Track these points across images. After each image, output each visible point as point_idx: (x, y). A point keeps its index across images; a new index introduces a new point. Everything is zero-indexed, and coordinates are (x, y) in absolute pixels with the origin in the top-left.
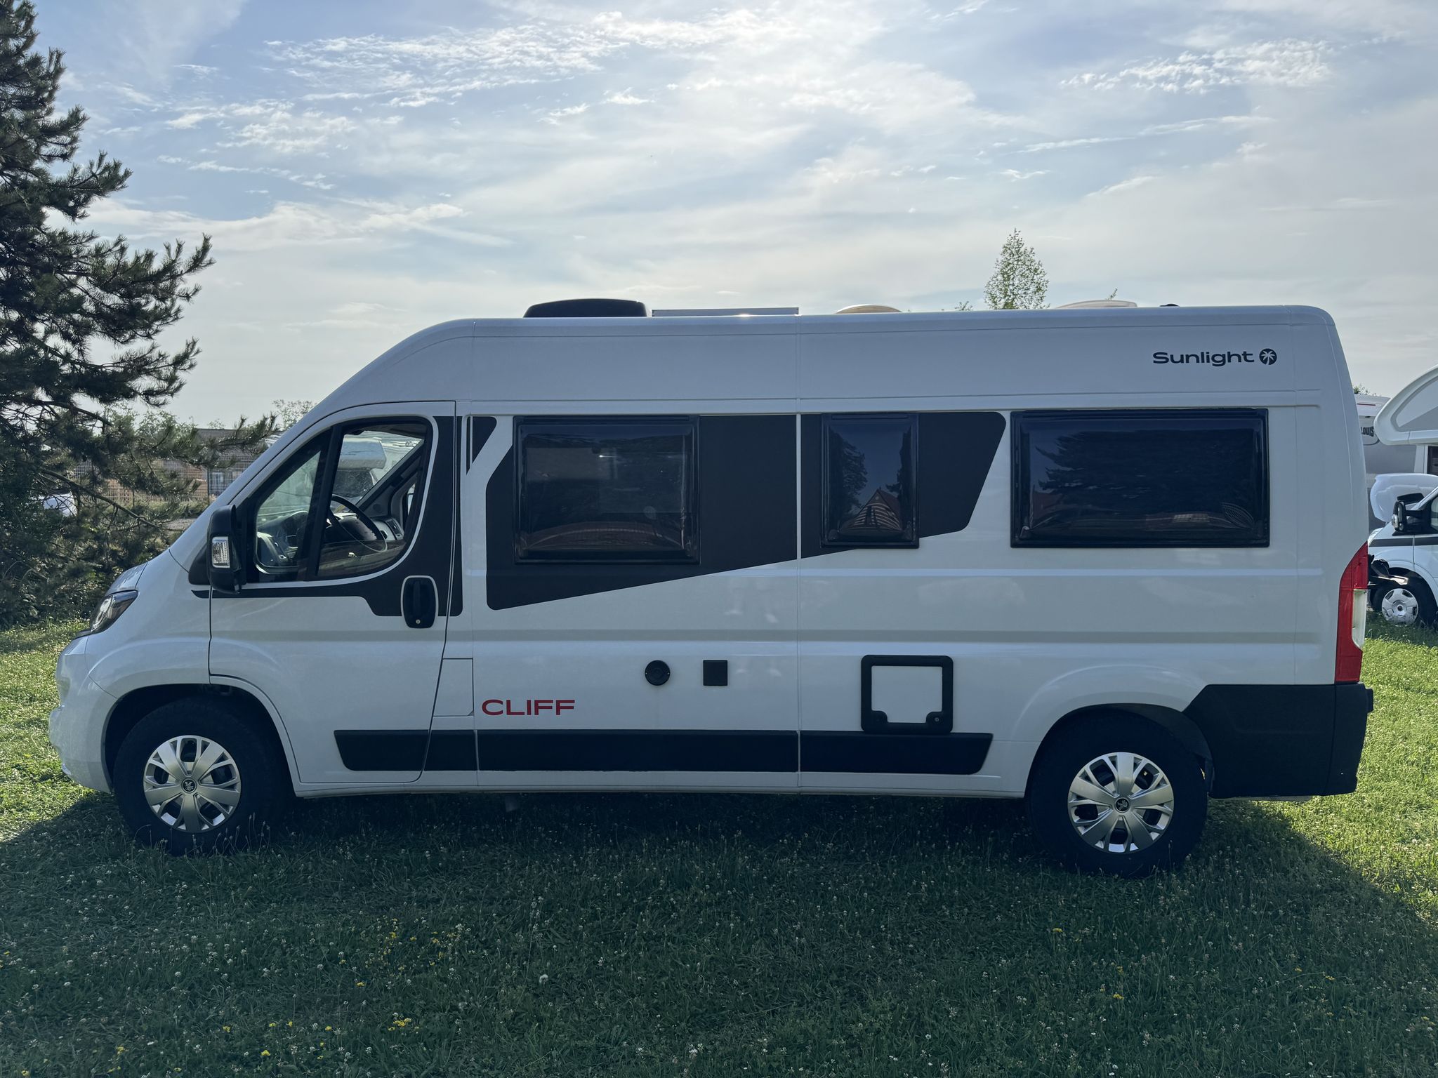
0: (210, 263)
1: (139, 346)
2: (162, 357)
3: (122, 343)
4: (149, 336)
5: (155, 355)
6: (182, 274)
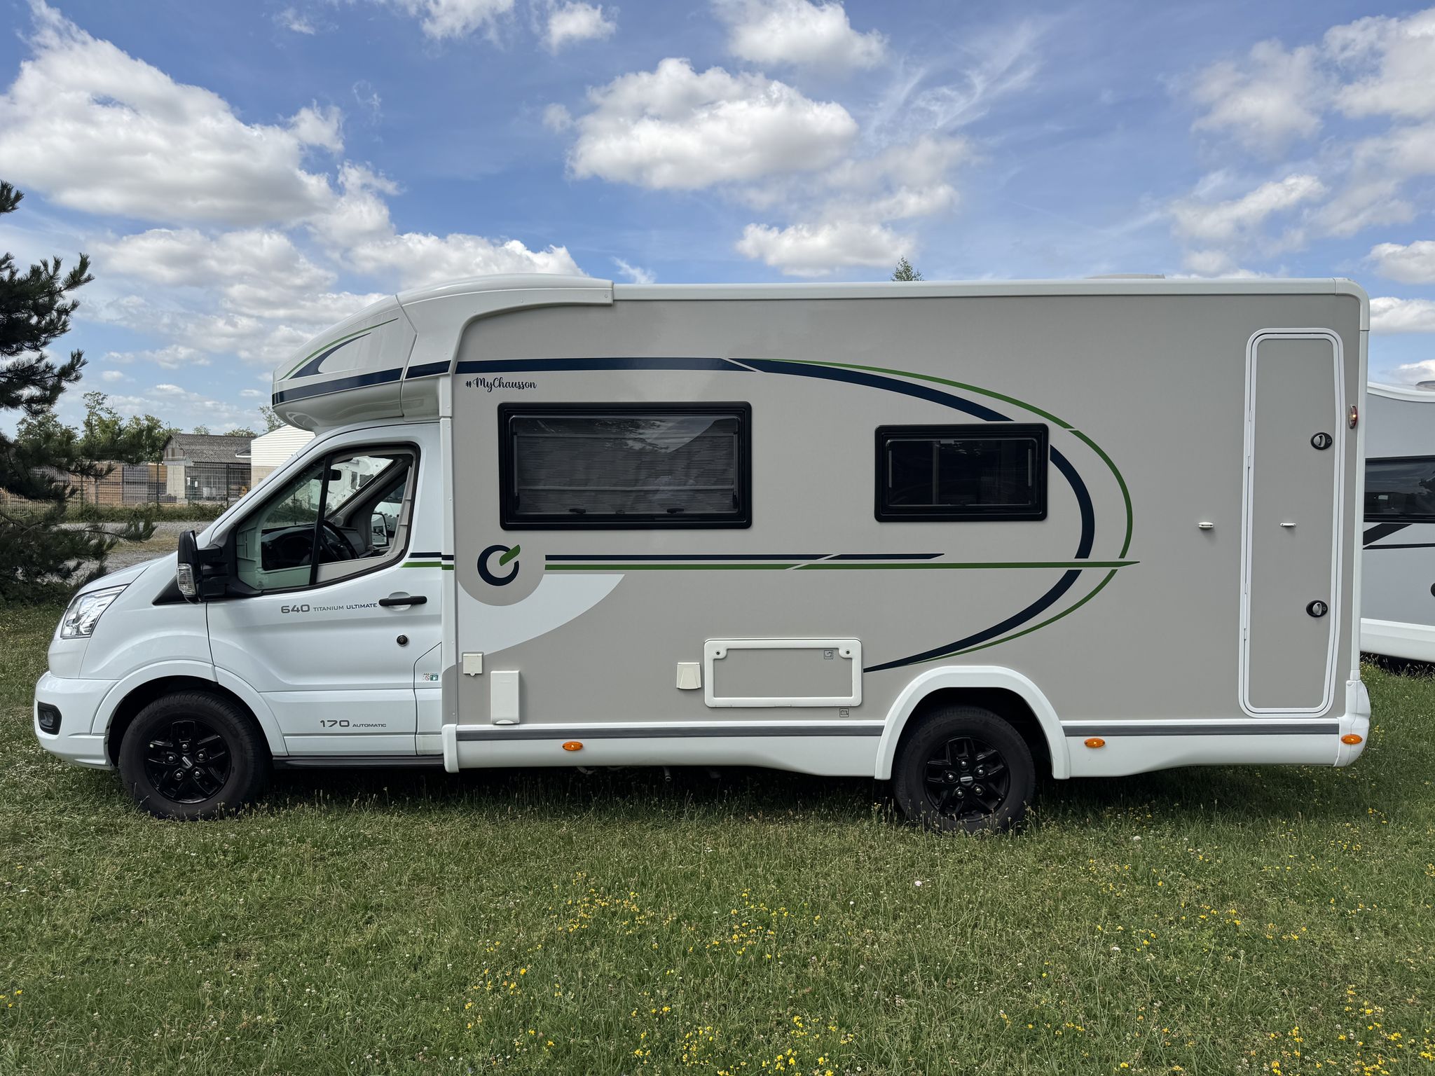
0: (89, 279)
1: (27, 356)
2: (49, 368)
3: (9, 355)
4: (36, 348)
5: (43, 364)
6: (60, 291)
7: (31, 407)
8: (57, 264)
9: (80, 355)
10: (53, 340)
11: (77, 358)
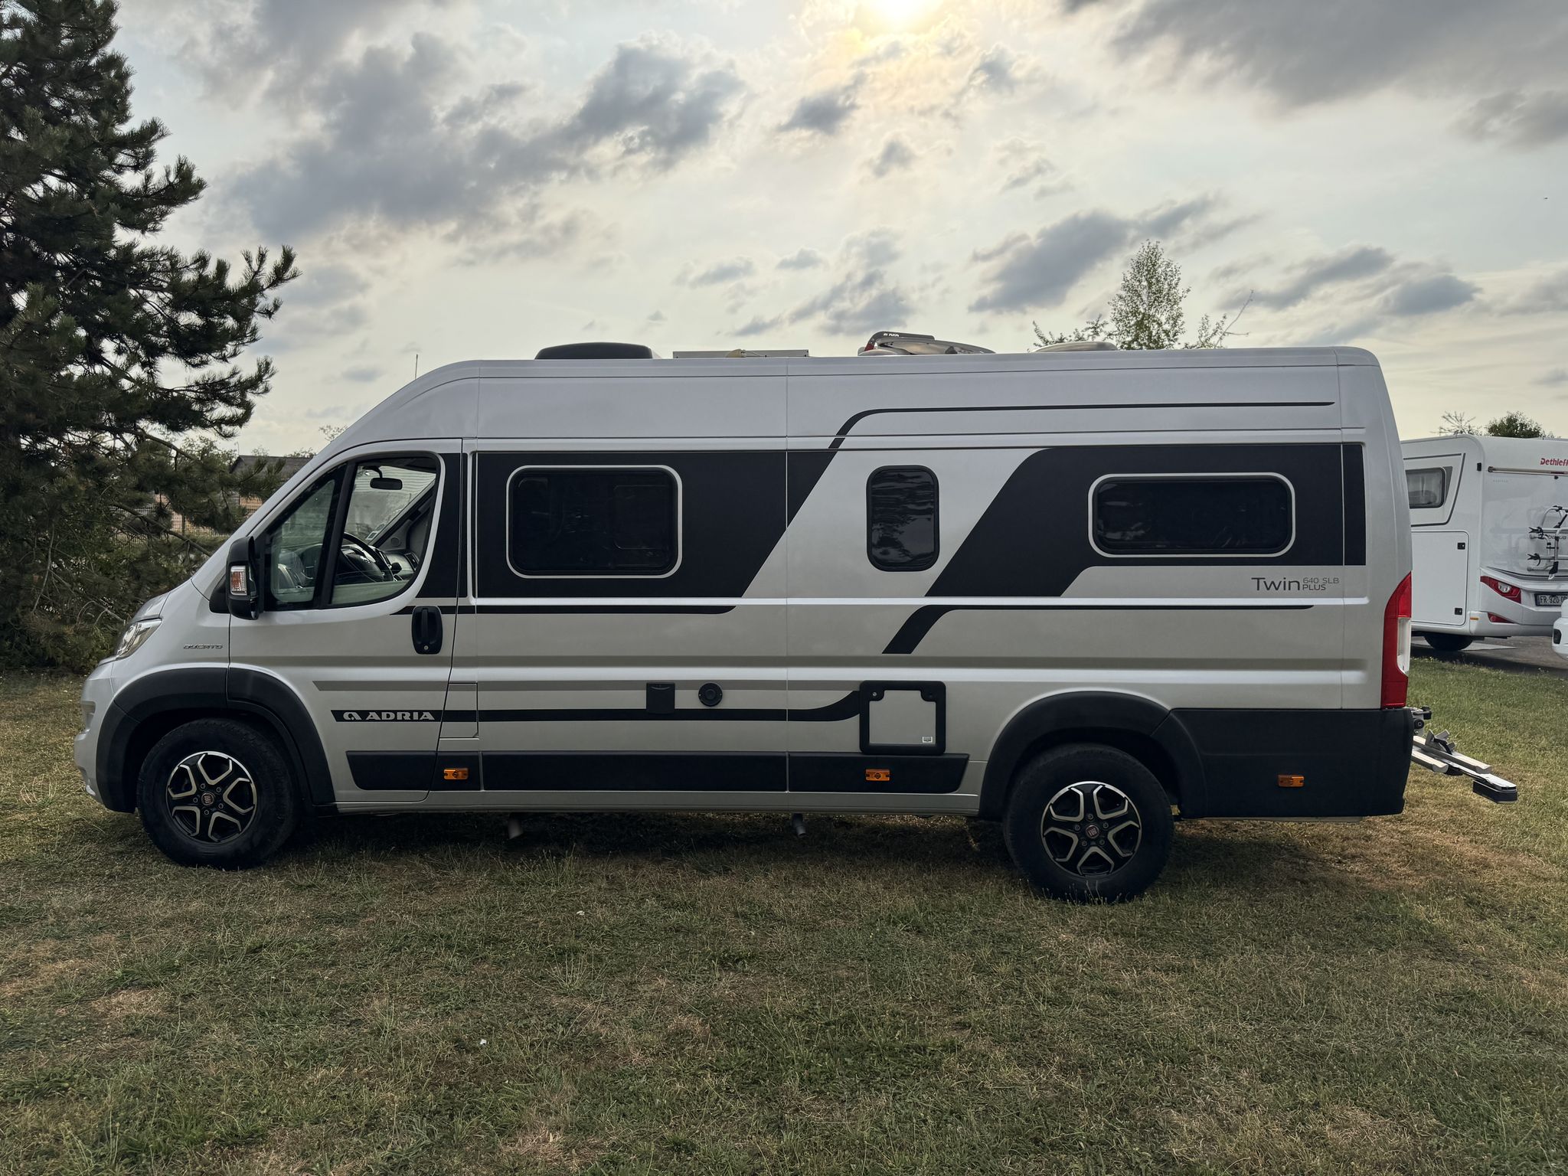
0: (294, 276)
3: (195, 366)
4: (224, 359)
6: (263, 289)
7: (221, 428)
8: (262, 257)
9: (268, 364)
10: (242, 348)
11: (265, 368)
